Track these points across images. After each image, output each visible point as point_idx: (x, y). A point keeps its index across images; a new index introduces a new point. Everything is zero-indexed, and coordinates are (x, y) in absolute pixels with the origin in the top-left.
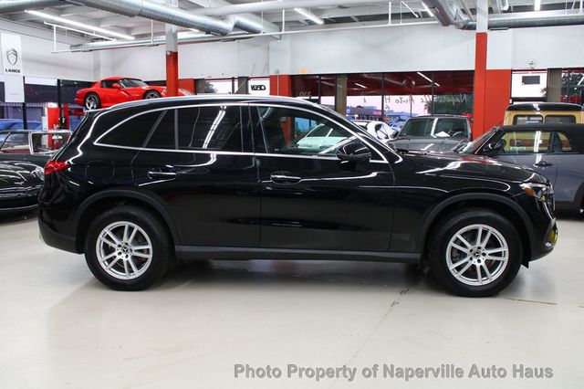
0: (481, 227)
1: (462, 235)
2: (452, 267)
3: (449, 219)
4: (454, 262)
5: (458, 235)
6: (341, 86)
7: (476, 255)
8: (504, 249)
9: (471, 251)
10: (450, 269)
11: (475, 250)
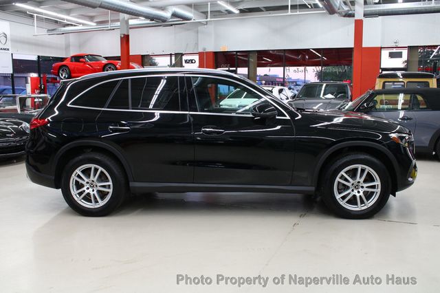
0: (360, 167)
1: (346, 173)
2: (338, 197)
3: (336, 161)
4: (340, 193)
5: (342, 173)
6: (253, 60)
7: (357, 187)
8: (378, 183)
9: (353, 184)
10: (337, 198)
11: (356, 184)
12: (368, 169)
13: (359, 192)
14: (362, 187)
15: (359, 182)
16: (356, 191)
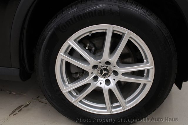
2: (66, 89)
10: (64, 92)
11: (102, 65)
12: (128, 35)
13: (108, 82)
14: (116, 73)
15: (108, 63)
16: (102, 80)
